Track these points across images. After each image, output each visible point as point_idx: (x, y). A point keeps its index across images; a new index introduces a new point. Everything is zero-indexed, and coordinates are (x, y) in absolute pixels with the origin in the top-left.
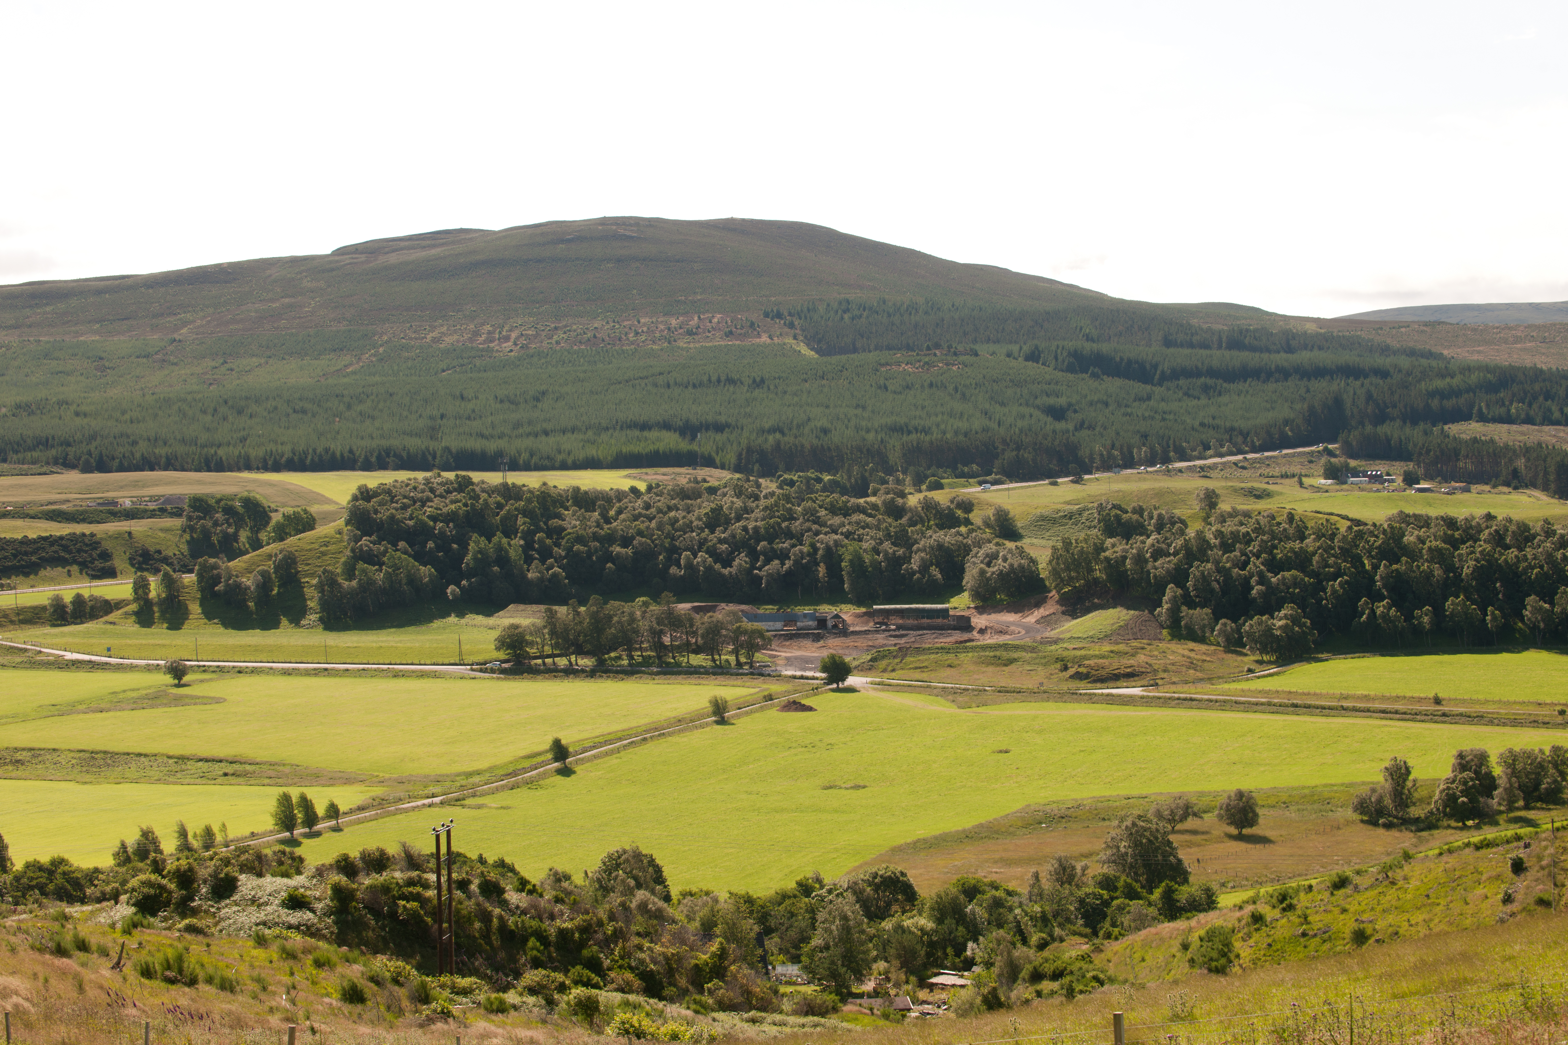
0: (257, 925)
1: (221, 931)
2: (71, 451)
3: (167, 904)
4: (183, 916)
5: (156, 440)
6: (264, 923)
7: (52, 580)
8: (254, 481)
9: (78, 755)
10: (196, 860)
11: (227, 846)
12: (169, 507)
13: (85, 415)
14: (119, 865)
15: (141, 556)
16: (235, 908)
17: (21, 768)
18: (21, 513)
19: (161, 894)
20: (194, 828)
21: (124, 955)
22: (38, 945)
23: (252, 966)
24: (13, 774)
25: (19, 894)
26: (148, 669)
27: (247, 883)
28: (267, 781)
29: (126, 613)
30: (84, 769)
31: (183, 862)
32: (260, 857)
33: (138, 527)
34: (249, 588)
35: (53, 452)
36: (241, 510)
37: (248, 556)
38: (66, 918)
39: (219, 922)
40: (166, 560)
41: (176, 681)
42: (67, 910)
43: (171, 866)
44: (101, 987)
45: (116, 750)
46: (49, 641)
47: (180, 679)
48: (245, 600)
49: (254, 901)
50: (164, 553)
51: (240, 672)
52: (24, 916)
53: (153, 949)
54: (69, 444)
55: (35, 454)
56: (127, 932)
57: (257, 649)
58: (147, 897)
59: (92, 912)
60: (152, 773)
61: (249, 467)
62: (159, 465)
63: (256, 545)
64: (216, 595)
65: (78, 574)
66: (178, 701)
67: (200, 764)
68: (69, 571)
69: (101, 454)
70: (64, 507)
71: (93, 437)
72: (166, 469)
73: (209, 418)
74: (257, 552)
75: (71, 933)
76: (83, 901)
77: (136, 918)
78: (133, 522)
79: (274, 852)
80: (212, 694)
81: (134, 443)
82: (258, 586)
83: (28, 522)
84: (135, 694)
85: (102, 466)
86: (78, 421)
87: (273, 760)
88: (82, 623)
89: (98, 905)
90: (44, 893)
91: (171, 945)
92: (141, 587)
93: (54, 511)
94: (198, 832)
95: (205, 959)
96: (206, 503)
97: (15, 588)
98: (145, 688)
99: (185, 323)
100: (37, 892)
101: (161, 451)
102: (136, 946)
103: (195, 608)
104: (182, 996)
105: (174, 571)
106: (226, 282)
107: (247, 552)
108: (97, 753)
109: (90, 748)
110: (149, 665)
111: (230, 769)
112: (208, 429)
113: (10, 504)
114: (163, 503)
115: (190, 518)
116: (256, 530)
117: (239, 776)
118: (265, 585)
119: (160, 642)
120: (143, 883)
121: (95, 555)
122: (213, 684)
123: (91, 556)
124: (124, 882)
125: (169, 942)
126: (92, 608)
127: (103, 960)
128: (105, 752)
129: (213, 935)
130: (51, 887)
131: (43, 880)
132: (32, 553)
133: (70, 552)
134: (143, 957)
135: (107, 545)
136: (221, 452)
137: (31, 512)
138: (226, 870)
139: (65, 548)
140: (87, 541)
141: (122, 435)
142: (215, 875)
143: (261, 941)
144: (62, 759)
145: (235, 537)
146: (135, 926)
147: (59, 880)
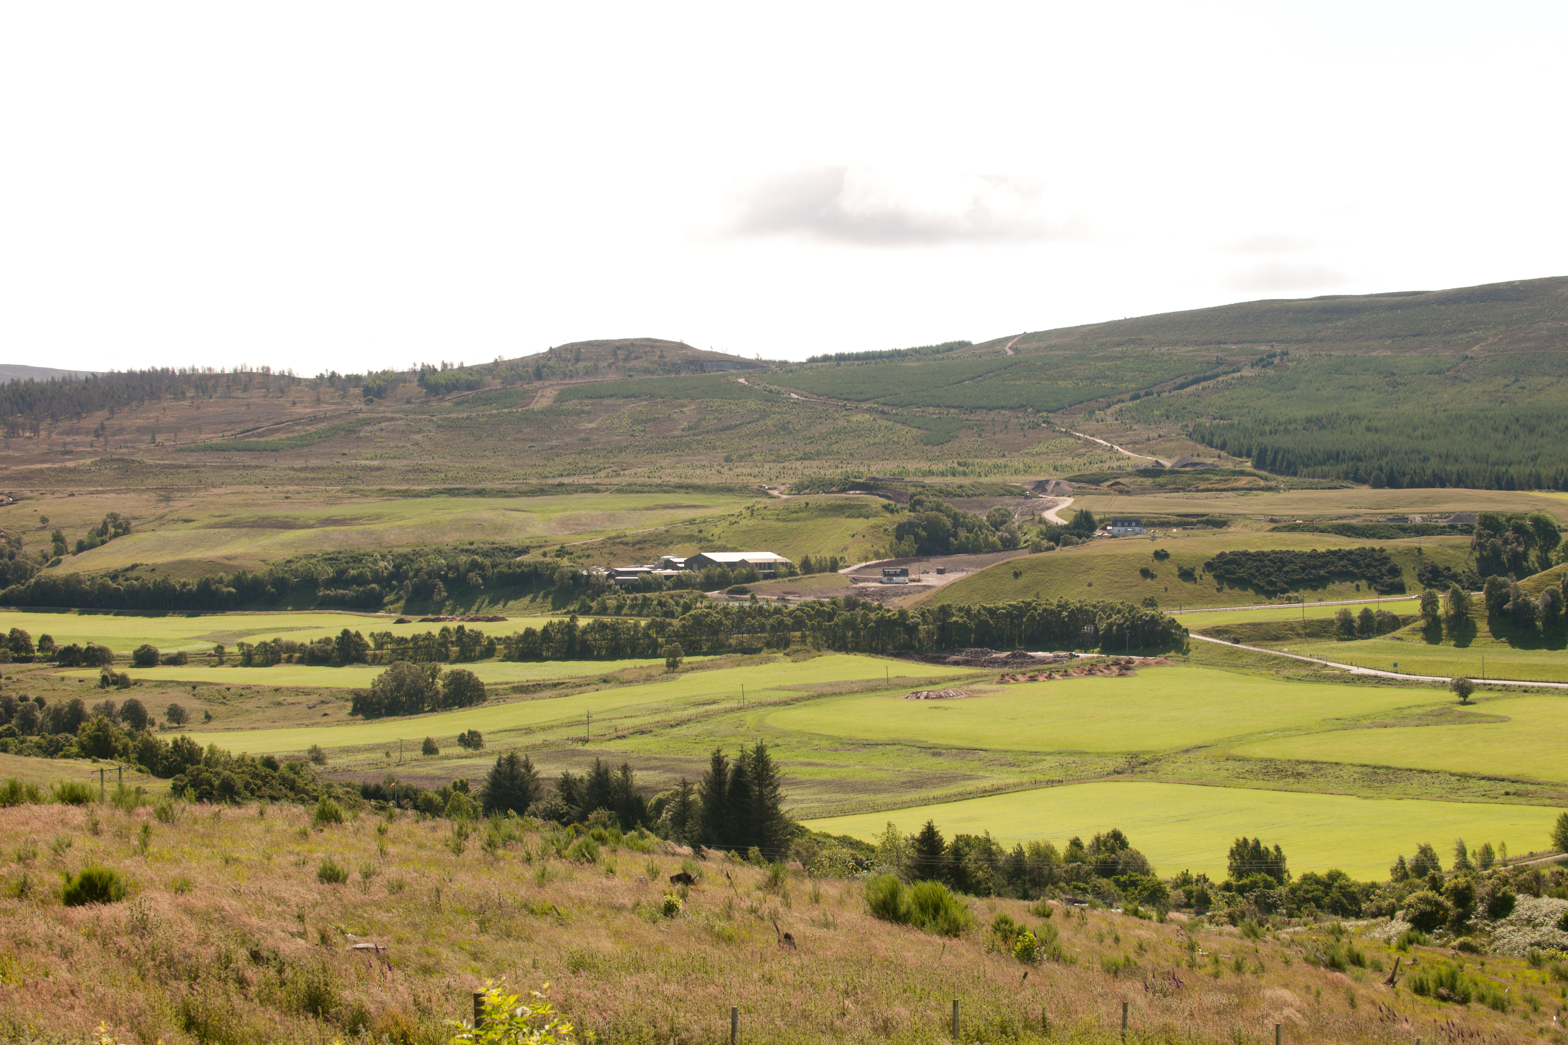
0: (1532, 945)
1: (1495, 950)
2: (1362, 466)
3: (1443, 921)
4: (1458, 934)
5: (1447, 456)
6: (1538, 944)
7: (1340, 595)
8: (1546, 500)
9: (1360, 770)
10: (1473, 878)
11: (1505, 865)
12: (1459, 524)
13: (1376, 430)
14: (1396, 880)
15: (1430, 572)
16: (1511, 928)
17: (1303, 780)
18: (1310, 527)
19: (1437, 912)
20: (1473, 846)
21: (1398, 971)
22: (1312, 957)
23: (1525, 986)
24: (1294, 787)
25: (1294, 906)
26: (1434, 685)
27: (1524, 903)
28: (1548, 801)
29: (1414, 629)
30: (1366, 784)
31: (1462, 880)
32: (1538, 878)
33: (1428, 543)
34: (1537, 607)
35: (1344, 466)
36: (1531, 529)
37: (1537, 575)
38: (1341, 932)
39: (1494, 941)
40: (1455, 577)
41: (1462, 699)
42: (1342, 924)
43: (1448, 883)
44: (1373, 1003)
45: (1399, 766)
46: (1335, 655)
47: (1465, 697)
48: (1533, 620)
49: (1529, 921)
50: (1453, 570)
51: (1525, 691)
52: (1298, 929)
53: (1427, 966)
54: (1360, 459)
55: (1326, 468)
56: (1402, 948)
57: (1544, 669)
58: (1423, 914)
59: (1367, 927)
60: (1434, 790)
61: (1539, 486)
62: (1450, 482)
63: (1546, 564)
64: (1504, 613)
65: (1366, 589)
66: (1463, 718)
67: (1482, 782)
68: (1358, 586)
69: (1392, 470)
70: (1354, 522)
71: (1384, 453)
72: (1457, 486)
73: (1500, 436)
74: (1546, 572)
75: (1346, 947)
76: (1358, 915)
77: (1412, 934)
78: (1423, 538)
79: (1552, 874)
80: (1497, 713)
81: (1426, 459)
82: (1546, 606)
83: (1317, 536)
84: (1420, 711)
85: (1393, 482)
86: (1369, 436)
87: (1556, 780)
88: (1369, 638)
89: (1373, 921)
90: (1319, 906)
91: (1444, 963)
92: (1429, 604)
93: (1344, 525)
94: (1477, 850)
95: (1479, 978)
96: (1497, 520)
97: (1302, 601)
98: (1431, 705)
99: (1477, 341)
100: (1313, 904)
101: (1453, 468)
102: (1410, 962)
103: (1483, 626)
104: (1455, 1013)
105: (1463, 588)
106: (1518, 300)
107: (1535, 572)
108: (1379, 768)
109: (1373, 763)
110: (1435, 682)
111: (1512, 788)
112: (1500, 448)
113: (1299, 517)
114: (1453, 520)
115: (1480, 536)
116: (1545, 549)
117: (1520, 795)
118: (1553, 605)
119: (1447, 659)
120: (1420, 899)
121: (1384, 570)
122: (1499, 702)
123: (1380, 571)
124: (1400, 899)
125: (1443, 959)
126: (1380, 623)
127: (1376, 975)
128: (1388, 768)
129: (1486, 952)
130: (1327, 900)
131: (1319, 893)
132: (1321, 567)
133: (1359, 567)
134: (1417, 973)
135: (1397, 561)
136: (1512, 470)
137: (1321, 526)
138: (1503, 889)
139: (1355, 563)
140: (1376, 556)
141: (1413, 452)
142: (1492, 894)
143: (1536, 962)
144: (1344, 773)
145: (1525, 556)
146: (1410, 942)
147: (1335, 893)
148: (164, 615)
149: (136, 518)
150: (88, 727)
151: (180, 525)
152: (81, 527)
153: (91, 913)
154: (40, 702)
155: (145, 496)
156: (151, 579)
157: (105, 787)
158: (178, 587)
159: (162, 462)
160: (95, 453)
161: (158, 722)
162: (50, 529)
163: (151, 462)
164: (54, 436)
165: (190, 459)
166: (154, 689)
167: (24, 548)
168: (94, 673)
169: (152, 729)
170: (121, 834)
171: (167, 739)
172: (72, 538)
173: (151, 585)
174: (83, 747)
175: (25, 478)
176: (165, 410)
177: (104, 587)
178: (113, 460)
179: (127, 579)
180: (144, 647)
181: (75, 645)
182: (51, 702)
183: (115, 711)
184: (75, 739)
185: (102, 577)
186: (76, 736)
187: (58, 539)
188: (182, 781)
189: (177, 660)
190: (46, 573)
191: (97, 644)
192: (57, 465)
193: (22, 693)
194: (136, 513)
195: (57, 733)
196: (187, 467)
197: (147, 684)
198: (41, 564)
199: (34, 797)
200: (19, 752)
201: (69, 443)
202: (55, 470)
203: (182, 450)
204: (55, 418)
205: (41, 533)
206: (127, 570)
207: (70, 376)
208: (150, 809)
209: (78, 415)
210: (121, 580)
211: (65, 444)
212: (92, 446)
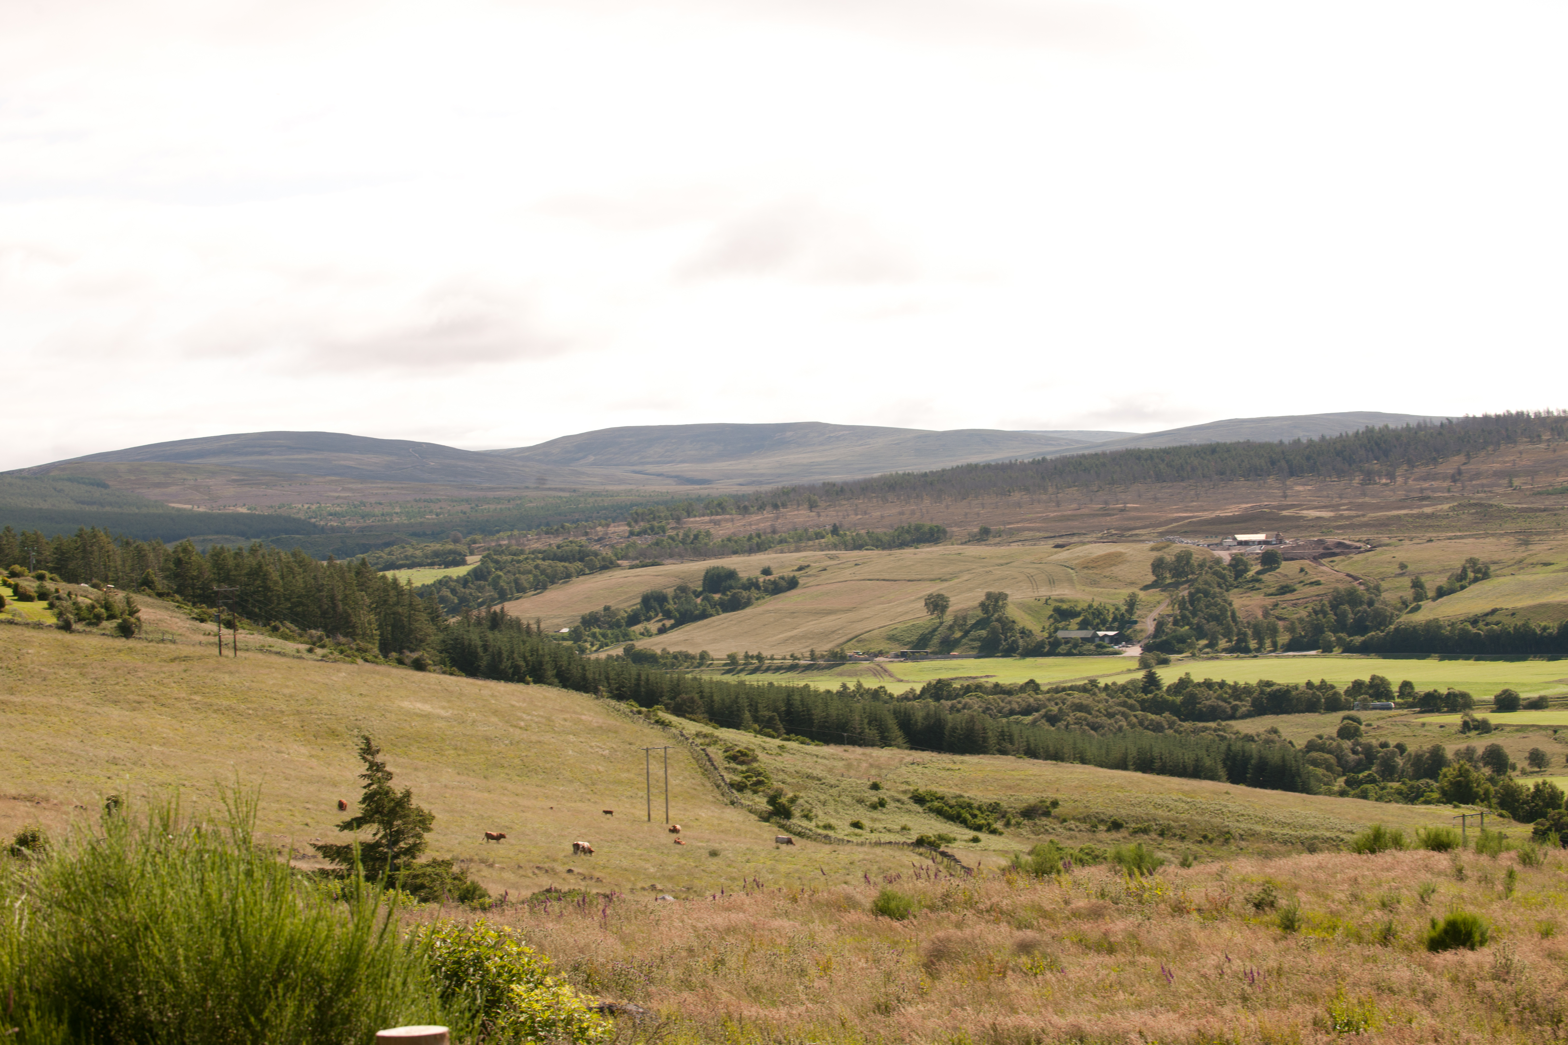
148: (1524, 659)
149: (1494, 563)
150: (1449, 772)
151: (1539, 568)
152: (1440, 572)
153: (1456, 958)
154: (1401, 748)
155: (1504, 541)
156: (1511, 624)
157: (1467, 833)
158: (1538, 631)
159: (1519, 506)
160: (1453, 498)
161: (1519, 766)
162: (1409, 575)
163: (1509, 506)
164: (1410, 482)
165: (1548, 502)
166: (1515, 734)
167: (1384, 595)
168: (1455, 719)
169: (1513, 774)
170: (1485, 879)
171: (1529, 783)
172: (1431, 583)
173: (1511, 630)
174: (1444, 793)
175: (1383, 525)
176: (1521, 453)
177: (1464, 633)
178: (1470, 505)
179: (1487, 624)
180: (1505, 692)
181: (1435, 691)
182: (1412, 748)
183: (1475, 757)
184: (1436, 784)
185: (1462, 622)
186: (1437, 781)
187: (1417, 585)
188: (1543, 825)
189: (1538, 704)
190: (1407, 619)
191: (1457, 689)
192: (1415, 511)
193: (1382, 740)
194: (1495, 558)
195: (1418, 779)
196: (1544, 510)
197: (1508, 729)
198: (1400, 610)
199: (1397, 843)
200: (1379, 799)
201: (1426, 489)
202: (1412, 516)
203: (1539, 493)
204: (1411, 464)
205: (1400, 579)
206: (1487, 615)
207: (1425, 422)
208: (1513, 854)
209: (1434, 461)
210: (1481, 624)
211: (1422, 490)
212: (1449, 491)
